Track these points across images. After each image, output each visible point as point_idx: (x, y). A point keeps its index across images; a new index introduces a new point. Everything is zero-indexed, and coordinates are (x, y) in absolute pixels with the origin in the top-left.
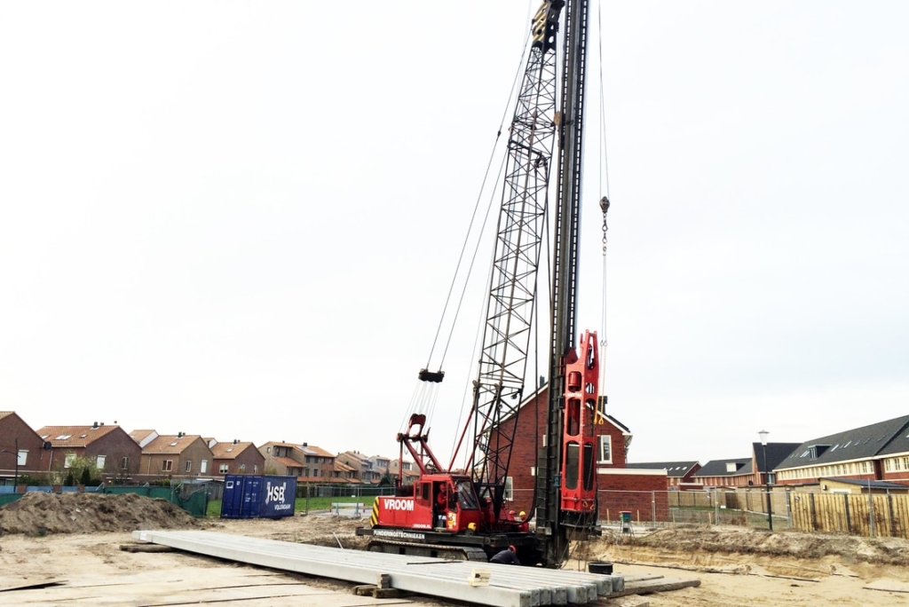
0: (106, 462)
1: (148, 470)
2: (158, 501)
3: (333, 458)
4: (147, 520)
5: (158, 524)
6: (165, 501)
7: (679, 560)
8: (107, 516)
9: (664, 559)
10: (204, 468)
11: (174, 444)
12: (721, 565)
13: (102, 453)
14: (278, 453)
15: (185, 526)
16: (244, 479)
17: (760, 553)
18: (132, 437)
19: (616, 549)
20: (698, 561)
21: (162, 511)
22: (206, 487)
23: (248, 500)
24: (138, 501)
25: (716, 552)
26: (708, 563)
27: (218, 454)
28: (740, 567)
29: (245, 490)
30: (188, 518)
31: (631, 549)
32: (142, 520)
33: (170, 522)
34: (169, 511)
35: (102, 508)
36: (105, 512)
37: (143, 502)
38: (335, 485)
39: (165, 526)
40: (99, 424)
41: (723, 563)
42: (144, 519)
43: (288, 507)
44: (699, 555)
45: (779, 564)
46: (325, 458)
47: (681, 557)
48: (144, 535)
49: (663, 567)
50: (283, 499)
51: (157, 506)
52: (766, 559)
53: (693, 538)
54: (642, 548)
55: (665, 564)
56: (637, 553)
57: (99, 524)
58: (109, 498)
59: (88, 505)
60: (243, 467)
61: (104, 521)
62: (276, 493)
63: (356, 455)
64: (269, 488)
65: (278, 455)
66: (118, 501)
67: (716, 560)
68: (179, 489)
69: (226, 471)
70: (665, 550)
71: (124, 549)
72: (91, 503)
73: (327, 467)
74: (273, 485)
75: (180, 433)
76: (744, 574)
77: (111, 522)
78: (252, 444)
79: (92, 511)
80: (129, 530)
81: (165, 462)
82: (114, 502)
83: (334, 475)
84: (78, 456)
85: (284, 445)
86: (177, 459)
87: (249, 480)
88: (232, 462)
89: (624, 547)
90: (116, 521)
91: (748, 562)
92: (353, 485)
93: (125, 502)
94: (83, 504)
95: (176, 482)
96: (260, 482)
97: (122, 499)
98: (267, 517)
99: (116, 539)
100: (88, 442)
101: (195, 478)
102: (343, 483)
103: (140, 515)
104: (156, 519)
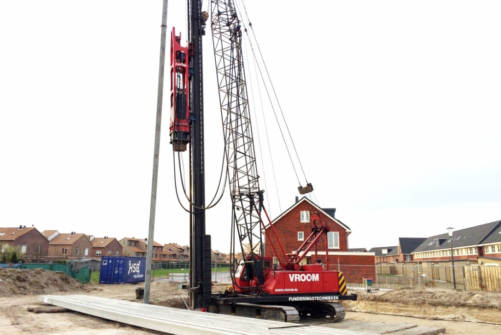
0: (27, 249)
1: (52, 253)
2: (58, 273)
3: (162, 247)
4: (50, 286)
5: (58, 289)
6: (63, 273)
7: (412, 311)
8: (22, 284)
9: (400, 311)
10: (86, 253)
11: (69, 239)
12: (443, 315)
13: (24, 243)
14: (130, 244)
15: (76, 290)
16: (114, 259)
17: (470, 306)
18: (43, 234)
19: (365, 303)
20: (425, 312)
21: (60, 280)
22: (90, 264)
23: (116, 272)
24: (44, 273)
25: (438, 306)
26: (432, 313)
27: (95, 245)
28: (456, 316)
29: (115, 266)
30: (78, 284)
31: (376, 304)
32: (46, 286)
33: (66, 287)
34: (65, 280)
35: (19, 279)
36: (20, 281)
37: (48, 274)
38: (164, 262)
39: (62, 290)
40: (23, 227)
41: (444, 314)
42: (48, 285)
43: (142, 276)
44: (426, 308)
45: (485, 314)
46: (157, 247)
47: (413, 309)
48: (46, 299)
49: (401, 316)
50: (138, 271)
51: (57, 277)
52: (476, 311)
53: (418, 296)
54: (384, 303)
55: (402, 314)
56: (380, 306)
57: (16, 290)
58: (24, 272)
59: (9, 277)
60: (110, 252)
61: (19, 287)
62: (134, 268)
63: (175, 245)
64: (130, 264)
65: (130, 245)
66: (30, 273)
67: (438, 311)
68: (72, 266)
69: (100, 254)
70: (401, 305)
71: (31, 311)
72: (11, 275)
73: (159, 252)
74: (133, 263)
75: (72, 232)
76: (461, 321)
77: (25, 288)
78: (115, 239)
79: (11, 281)
80: (37, 293)
81: (63, 249)
82: (27, 274)
83: (162, 256)
84: (10, 245)
85: (133, 239)
86: (71, 247)
87: (118, 259)
88: (104, 249)
89: (371, 302)
90: (28, 287)
91: (462, 313)
92: (174, 262)
93: (35, 274)
94: (4, 276)
95: (70, 261)
96: (124, 261)
97: (32, 272)
98: (129, 283)
99: (26, 301)
100: (16, 237)
101: (82, 259)
102: (168, 261)
103: (45, 283)
104: (57, 285)
